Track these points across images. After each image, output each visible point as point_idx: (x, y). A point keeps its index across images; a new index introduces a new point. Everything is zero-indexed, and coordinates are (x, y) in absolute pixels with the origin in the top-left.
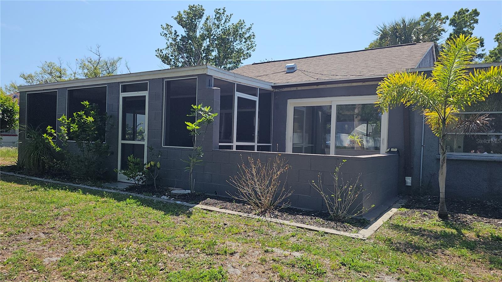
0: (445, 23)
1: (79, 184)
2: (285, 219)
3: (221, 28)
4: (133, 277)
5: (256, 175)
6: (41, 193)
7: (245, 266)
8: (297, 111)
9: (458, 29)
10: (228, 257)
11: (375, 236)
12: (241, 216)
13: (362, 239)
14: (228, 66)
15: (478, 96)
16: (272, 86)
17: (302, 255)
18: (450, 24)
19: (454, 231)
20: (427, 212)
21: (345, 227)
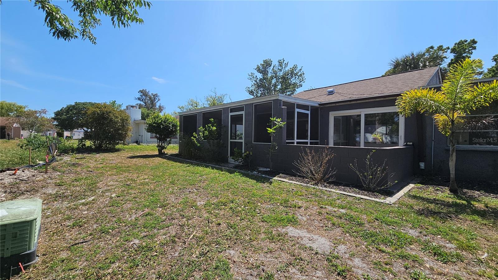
0: (446, 52)
1: (209, 164)
2: (331, 188)
3: (283, 71)
4: (243, 216)
5: (311, 160)
6: (192, 168)
7: (309, 215)
8: (336, 119)
9: (458, 55)
10: (297, 209)
11: (398, 202)
12: (302, 185)
13: (389, 204)
14: (288, 93)
15: (482, 102)
16: (319, 104)
17: (346, 211)
18: (451, 52)
19: (464, 202)
20: (439, 188)
21: (375, 195)
